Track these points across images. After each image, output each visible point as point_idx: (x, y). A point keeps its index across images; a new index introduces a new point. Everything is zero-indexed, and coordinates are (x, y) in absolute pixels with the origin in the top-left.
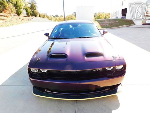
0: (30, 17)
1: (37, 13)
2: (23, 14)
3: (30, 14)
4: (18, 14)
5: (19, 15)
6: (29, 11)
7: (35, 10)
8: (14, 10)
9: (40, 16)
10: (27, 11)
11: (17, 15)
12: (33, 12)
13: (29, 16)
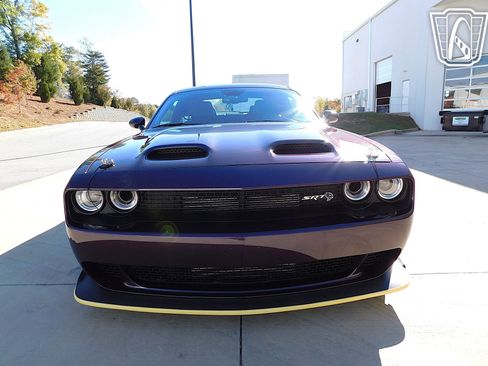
0: (83, 105)
1: (106, 96)
2: (61, 96)
3: (81, 97)
4: (43, 94)
5: (45, 99)
6: (82, 87)
7: (100, 87)
8: (33, 83)
9: (114, 104)
10: (73, 88)
11: (39, 98)
12: (94, 91)
13: (77, 103)
